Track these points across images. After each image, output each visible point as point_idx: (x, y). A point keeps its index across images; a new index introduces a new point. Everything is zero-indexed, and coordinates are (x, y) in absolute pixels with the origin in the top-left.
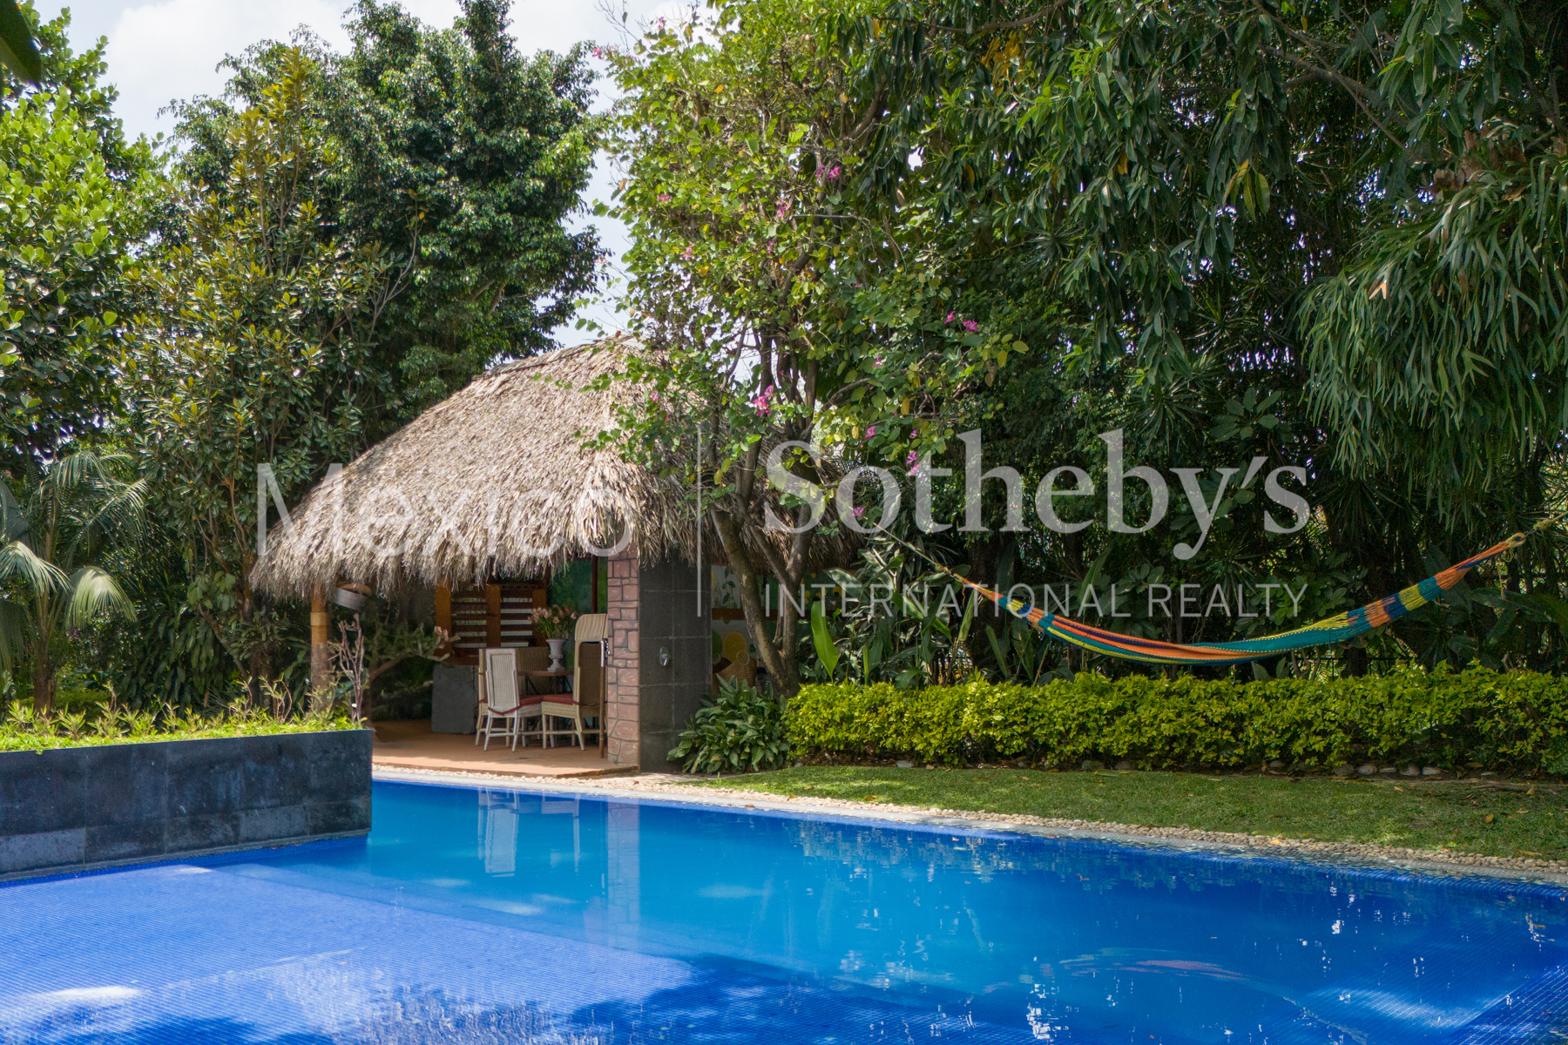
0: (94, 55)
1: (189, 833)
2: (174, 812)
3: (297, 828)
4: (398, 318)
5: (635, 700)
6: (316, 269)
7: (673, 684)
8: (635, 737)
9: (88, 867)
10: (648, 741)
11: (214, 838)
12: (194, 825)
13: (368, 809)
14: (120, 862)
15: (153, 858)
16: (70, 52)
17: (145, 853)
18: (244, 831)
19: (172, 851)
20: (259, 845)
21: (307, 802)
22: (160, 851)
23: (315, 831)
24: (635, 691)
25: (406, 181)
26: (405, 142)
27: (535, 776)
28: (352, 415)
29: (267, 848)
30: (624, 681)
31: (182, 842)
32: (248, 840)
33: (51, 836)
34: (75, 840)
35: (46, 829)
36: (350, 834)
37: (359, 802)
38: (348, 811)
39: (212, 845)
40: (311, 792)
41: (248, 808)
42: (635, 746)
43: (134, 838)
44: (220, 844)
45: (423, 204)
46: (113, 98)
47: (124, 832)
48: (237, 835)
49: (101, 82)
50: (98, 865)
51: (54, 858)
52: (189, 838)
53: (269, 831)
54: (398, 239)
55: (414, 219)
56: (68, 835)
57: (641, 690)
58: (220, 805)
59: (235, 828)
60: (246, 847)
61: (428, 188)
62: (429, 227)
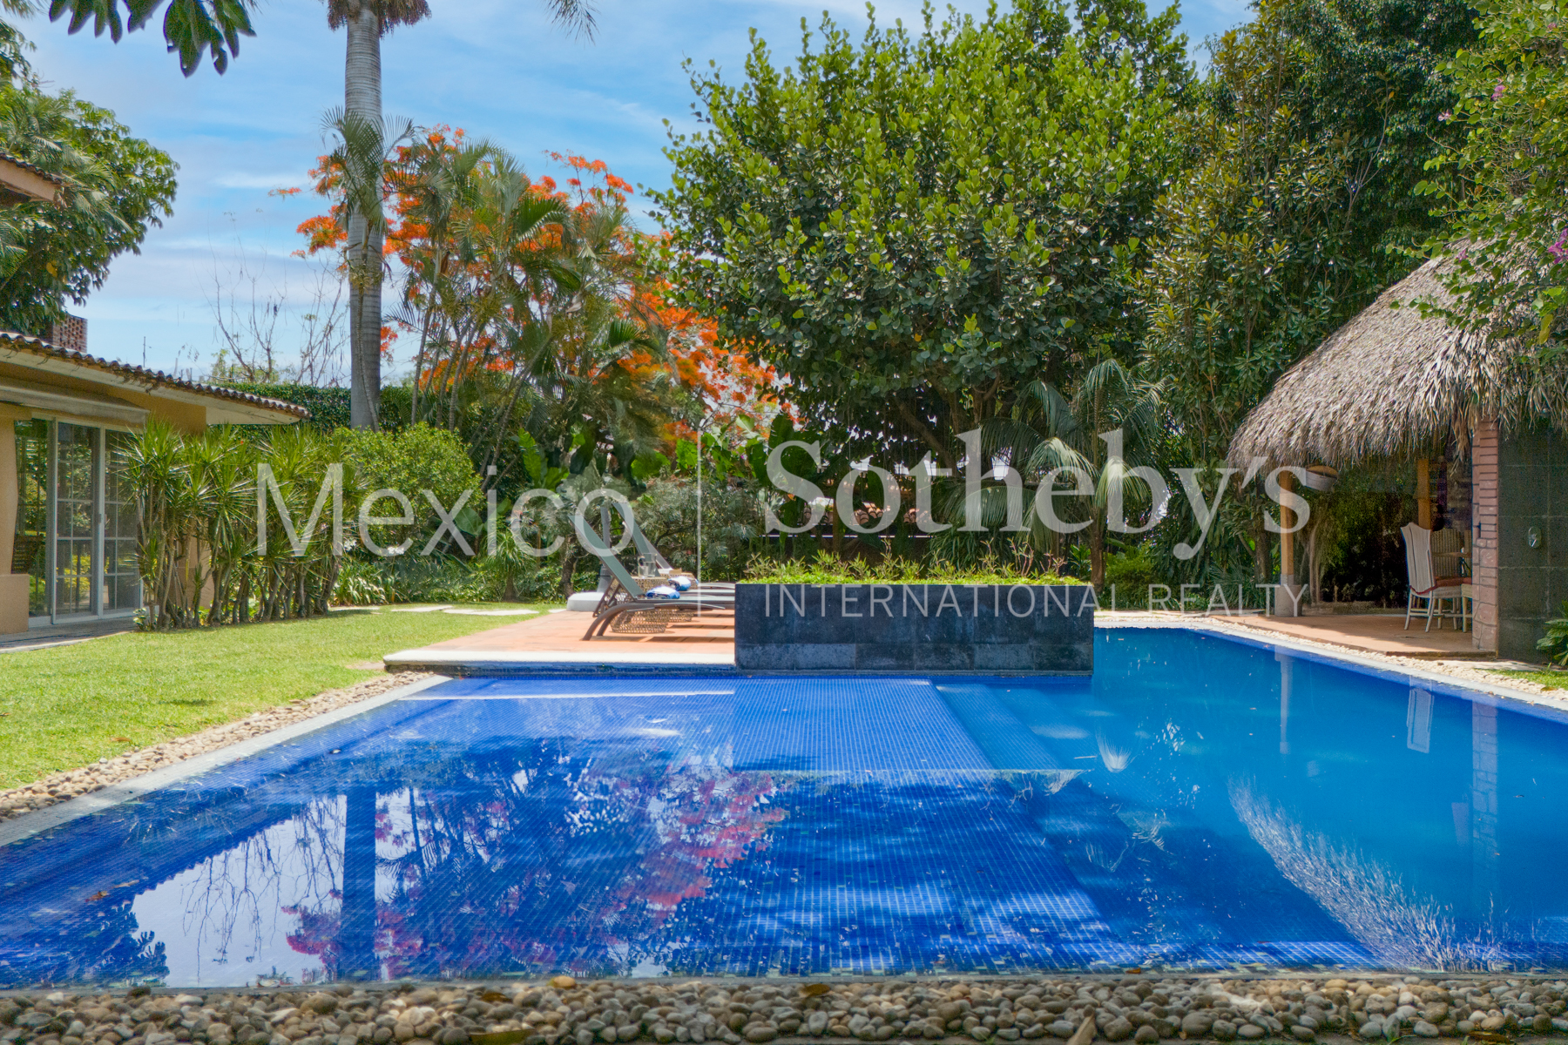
0: (1172, 11)
1: (933, 656)
2: (922, 640)
3: (1024, 663)
4: (1374, 202)
5: (1493, 582)
6: (1288, 169)
7: (1548, 568)
8: (1494, 621)
9: (859, 672)
10: (1510, 626)
11: (954, 662)
12: (937, 650)
13: (1091, 654)
14: (881, 672)
15: (906, 672)
16: (1145, 17)
17: (899, 667)
18: (978, 659)
19: (920, 668)
20: (991, 673)
21: (1033, 642)
22: (911, 668)
23: (1041, 667)
24: (1494, 573)
25: (1378, 64)
26: (1376, 23)
27: (1368, 651)
28: (1323, 303)
29: (997, 676)
30: (1484, 562)
31: (928, 663)
32: (981, 667)
33: (832, 647)
34: (849, 652)
35: (829, 642)
36: (1073, 673)
37: (1081, 647)
38: (1072, 654)
39: (952, 668)
40: (1036, 635)
41: (981, 643)
42: (1493, 631)
43: (891, 656)
44: (958, 668)
45: (1392, 83)
46: (1184, 44)
47: (885, 650)
48: (972, 662)
49: (1176, 33)
50: (866, 672)
51: (835, 662)
52: (932, 660)
53: (999, 662)
54: (1370, 124)
55: (1385, 100)
56: (844, 647)
57: (1500, 572)
58: (958, 638)
59: (971, 656)
60: (981, 673)
61: (1396, 65)
62: (1400, 104)
